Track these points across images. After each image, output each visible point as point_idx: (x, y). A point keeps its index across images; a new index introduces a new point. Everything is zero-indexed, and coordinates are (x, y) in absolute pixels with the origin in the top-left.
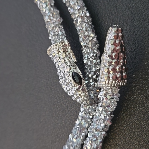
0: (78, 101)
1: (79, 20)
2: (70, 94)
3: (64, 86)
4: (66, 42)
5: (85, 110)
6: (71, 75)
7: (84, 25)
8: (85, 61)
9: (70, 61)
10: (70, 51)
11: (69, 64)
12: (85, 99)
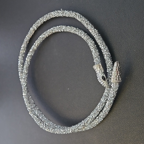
0: (104, 86)
1: (106, 56)
2: (101, 83)
3: (99, 80)
4: (100, 64)
5: (107, 90)
6: (101, 77)
7: (107, 57)
8: (107, 71)
9: (101, 71)
10: (101, 68)
11: (101, 73)
12: (107, 86)
